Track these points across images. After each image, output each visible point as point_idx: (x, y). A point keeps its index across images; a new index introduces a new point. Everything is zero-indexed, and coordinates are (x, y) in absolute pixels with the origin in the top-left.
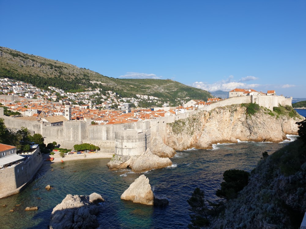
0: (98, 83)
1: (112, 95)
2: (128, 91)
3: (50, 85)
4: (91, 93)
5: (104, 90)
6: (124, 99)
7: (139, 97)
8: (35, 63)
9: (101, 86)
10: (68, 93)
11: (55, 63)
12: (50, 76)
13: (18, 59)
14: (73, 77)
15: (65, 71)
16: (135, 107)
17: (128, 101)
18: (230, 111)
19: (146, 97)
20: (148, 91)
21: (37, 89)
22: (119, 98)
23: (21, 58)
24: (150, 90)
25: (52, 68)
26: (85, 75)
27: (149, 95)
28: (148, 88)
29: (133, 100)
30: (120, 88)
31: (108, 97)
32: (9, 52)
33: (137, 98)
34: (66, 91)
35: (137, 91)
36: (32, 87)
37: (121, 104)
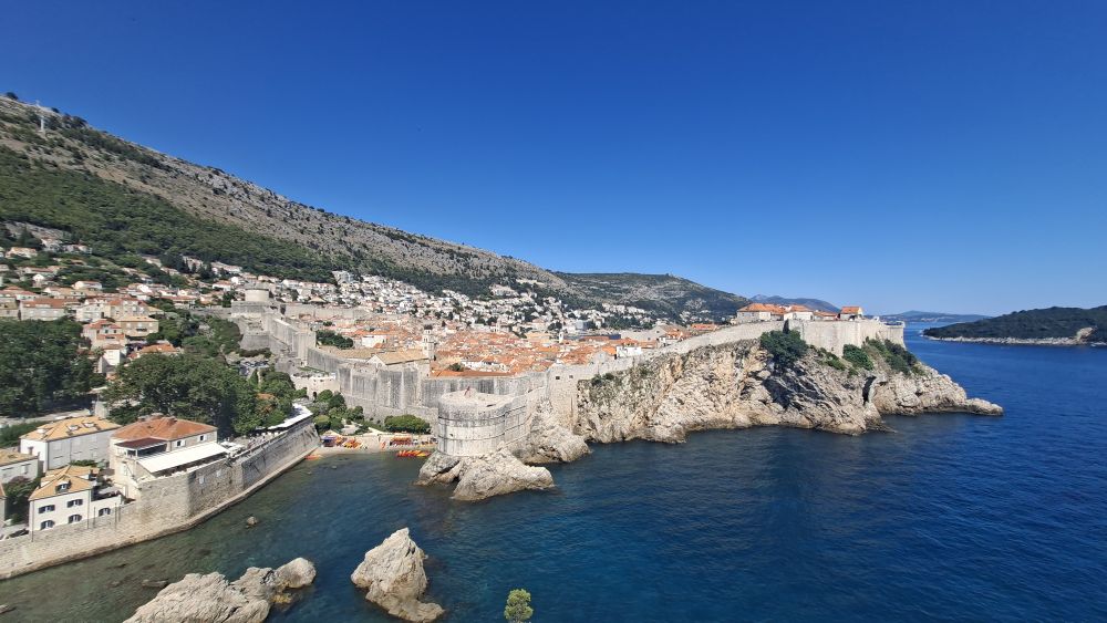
0: (531, 282)
1: (554, 304)
2: (587, 296)
3: (446, 288)
4: (516, 301)
5: (541, 296)
6: (576, 313)
7: (607, 309)
8: (424, 248)
9: (535, 288)
10: (475, 302)
11: (459, 248)
12: (448, 272)
13: (398, 244)
14: (487, 273)
15: (476, 262)
16: (594, 327)
17: (584, 317)
18: (732, 355)
19: (621, 309)
20: (626, 297)
21: (422, 295)
22: (567, 310)
23: (404, 242)
24: (630, 295)
25: (452, 258)
26: (509, 269)
27: (627, 305)
28: (627, 291)
29: (593, 315)
30: (572, 292)
31: (546, 309)
32: (387, 231)
33: (603, 310)
34: (472, 297)
35: (605, 297)
36: (414, 292)
37: (568, 322)
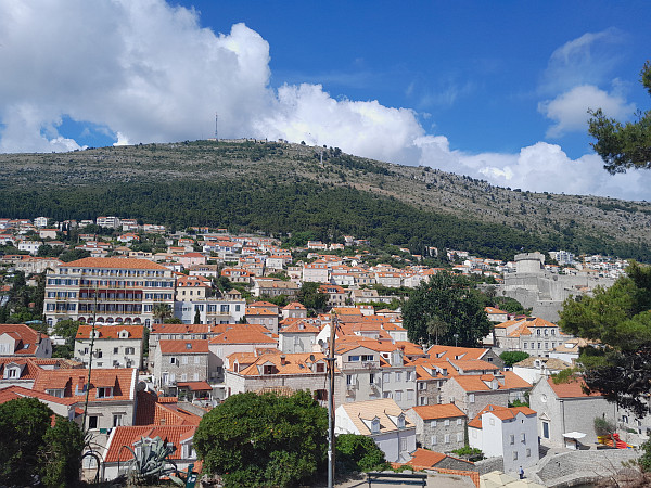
32: (595, 202)
